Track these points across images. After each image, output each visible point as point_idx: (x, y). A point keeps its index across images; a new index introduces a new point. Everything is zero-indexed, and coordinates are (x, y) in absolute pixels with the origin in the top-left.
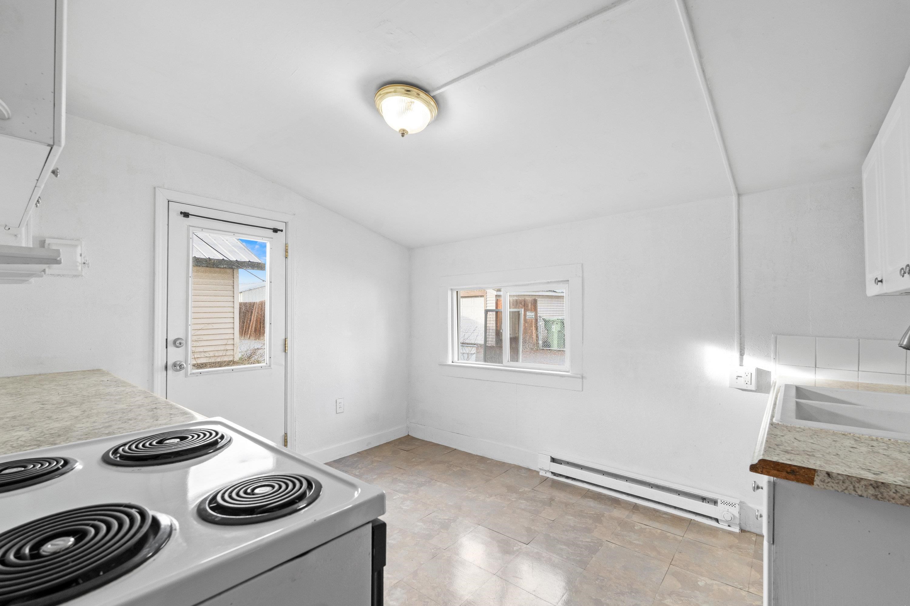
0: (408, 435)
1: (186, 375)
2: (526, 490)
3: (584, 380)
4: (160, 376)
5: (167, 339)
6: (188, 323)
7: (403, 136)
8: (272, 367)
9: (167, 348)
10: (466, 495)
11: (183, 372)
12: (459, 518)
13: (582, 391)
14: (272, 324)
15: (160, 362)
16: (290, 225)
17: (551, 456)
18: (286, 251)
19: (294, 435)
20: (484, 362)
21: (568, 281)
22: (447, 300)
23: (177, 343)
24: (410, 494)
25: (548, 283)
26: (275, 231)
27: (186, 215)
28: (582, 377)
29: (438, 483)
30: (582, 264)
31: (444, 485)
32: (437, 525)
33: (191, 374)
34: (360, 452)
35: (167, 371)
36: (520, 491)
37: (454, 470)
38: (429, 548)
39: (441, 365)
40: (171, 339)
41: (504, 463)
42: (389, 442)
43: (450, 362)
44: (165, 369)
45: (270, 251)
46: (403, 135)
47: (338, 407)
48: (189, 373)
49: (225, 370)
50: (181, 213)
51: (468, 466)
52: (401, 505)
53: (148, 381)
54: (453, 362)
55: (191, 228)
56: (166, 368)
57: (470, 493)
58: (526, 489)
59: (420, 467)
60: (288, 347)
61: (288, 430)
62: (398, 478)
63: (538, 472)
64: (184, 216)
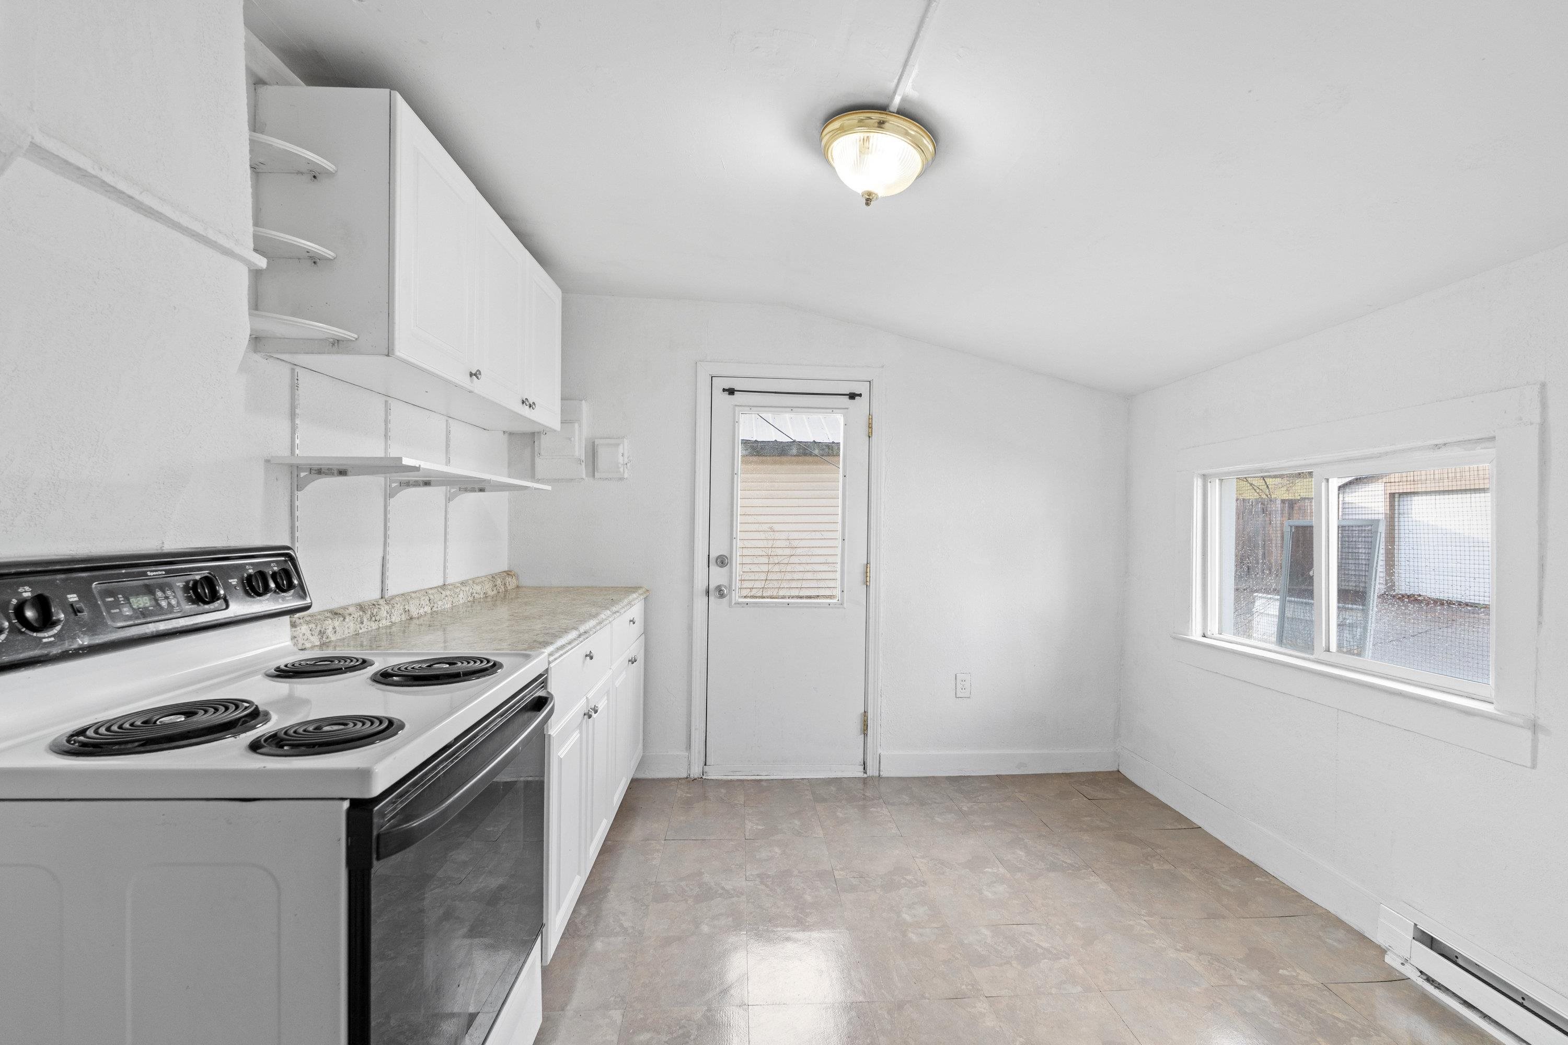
0: (1119, 771)
1: (730, 605)
2: (1300, 977)
3: (1541, 736)
4: (700, 602)
5: (709, 555)
6: (733, 535)
7: (867, 204)
8: (845, 605)
9: (709, 567)
10: (1131, 923)
11: (725, 600)
12: (1072, 957)
13: (1534, 766)
14: (846, 540)
15: (700, 584)
16: (875, 384)
17: (1416, 925)
18: (870, 426)
19: (879, 718)
20: (1276, 645)
21: (1493, 438)
22: (1191, 499)
23: (722, 561)
24: (1019, 875)
25: (1437, 447)
26: (852, 396)
27: (731, 392)
28: (1535, 727)
29: (1094, 879)
30: (1543, 385)
31: (1103, 886)
32: (1013, 949)
33: (735, 603)
34: (1001, 775)
35: (708, 596)
36: (1281, 971)
37: (1154, 865)
38: (963, 979)
39: (1174, 638)
40: (714, 555)
41: (1301, 897)
42: (1068, 774)
43: (1196, 636)
44: (706, 593)
45: (844, 428)
46: (868, 202)
47: (959, 686)
48: (733, 603)
49: (779, 603)
50: (724, 390)
51: (1194, 871)
52: (984, 887)
53: (688, 606)
54: (1204, 636)
55: (737, 408)
56: (708, 592)
57: (1144, 923)
58: (1304, 976)
59: (1086, 837)
60: (871, 578)
61: (869, 708)
62: (1026, 840)
63: (1383, 951)
64: (729, 394)
